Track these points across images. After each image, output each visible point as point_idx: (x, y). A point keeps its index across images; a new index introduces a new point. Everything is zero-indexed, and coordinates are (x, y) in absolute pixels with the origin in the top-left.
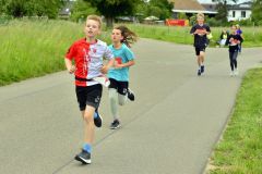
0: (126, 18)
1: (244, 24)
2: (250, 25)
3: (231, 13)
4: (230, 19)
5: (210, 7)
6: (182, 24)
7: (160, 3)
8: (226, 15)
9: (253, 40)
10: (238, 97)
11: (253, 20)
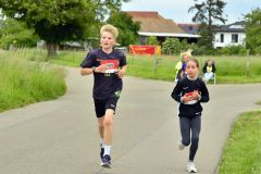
0: (75, 44)
1: (235, 51)
2: (243, 53)
3: (218, 36)
4: (217, 44)
5: (189, 28)
6: (151, 51)
7: (121, 24)
8: (211, 39)
9: (247, 74)
10: (224, 152)
11: (248, 46)
